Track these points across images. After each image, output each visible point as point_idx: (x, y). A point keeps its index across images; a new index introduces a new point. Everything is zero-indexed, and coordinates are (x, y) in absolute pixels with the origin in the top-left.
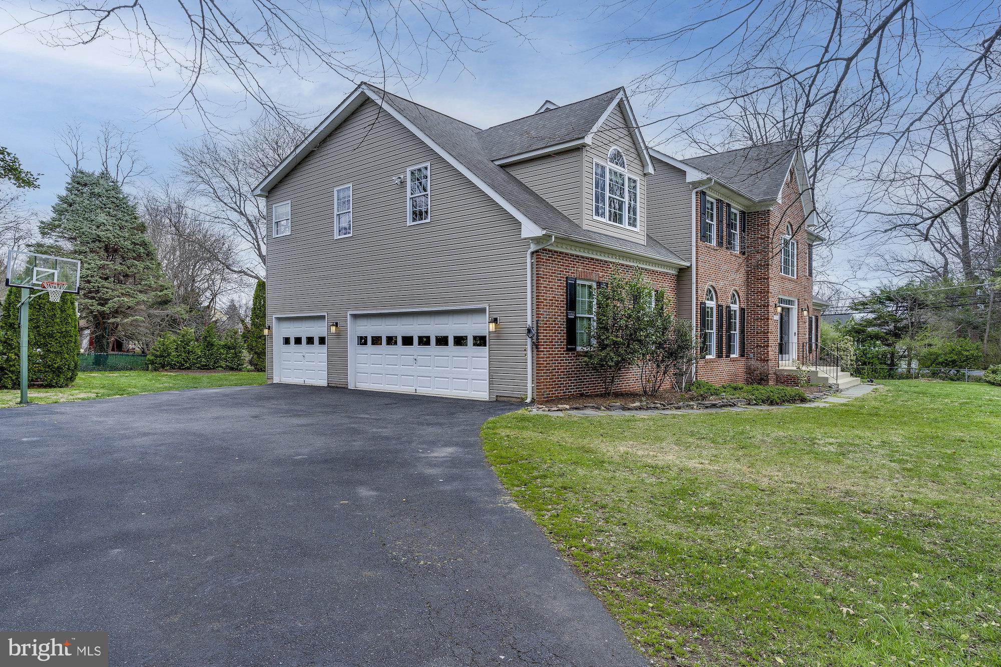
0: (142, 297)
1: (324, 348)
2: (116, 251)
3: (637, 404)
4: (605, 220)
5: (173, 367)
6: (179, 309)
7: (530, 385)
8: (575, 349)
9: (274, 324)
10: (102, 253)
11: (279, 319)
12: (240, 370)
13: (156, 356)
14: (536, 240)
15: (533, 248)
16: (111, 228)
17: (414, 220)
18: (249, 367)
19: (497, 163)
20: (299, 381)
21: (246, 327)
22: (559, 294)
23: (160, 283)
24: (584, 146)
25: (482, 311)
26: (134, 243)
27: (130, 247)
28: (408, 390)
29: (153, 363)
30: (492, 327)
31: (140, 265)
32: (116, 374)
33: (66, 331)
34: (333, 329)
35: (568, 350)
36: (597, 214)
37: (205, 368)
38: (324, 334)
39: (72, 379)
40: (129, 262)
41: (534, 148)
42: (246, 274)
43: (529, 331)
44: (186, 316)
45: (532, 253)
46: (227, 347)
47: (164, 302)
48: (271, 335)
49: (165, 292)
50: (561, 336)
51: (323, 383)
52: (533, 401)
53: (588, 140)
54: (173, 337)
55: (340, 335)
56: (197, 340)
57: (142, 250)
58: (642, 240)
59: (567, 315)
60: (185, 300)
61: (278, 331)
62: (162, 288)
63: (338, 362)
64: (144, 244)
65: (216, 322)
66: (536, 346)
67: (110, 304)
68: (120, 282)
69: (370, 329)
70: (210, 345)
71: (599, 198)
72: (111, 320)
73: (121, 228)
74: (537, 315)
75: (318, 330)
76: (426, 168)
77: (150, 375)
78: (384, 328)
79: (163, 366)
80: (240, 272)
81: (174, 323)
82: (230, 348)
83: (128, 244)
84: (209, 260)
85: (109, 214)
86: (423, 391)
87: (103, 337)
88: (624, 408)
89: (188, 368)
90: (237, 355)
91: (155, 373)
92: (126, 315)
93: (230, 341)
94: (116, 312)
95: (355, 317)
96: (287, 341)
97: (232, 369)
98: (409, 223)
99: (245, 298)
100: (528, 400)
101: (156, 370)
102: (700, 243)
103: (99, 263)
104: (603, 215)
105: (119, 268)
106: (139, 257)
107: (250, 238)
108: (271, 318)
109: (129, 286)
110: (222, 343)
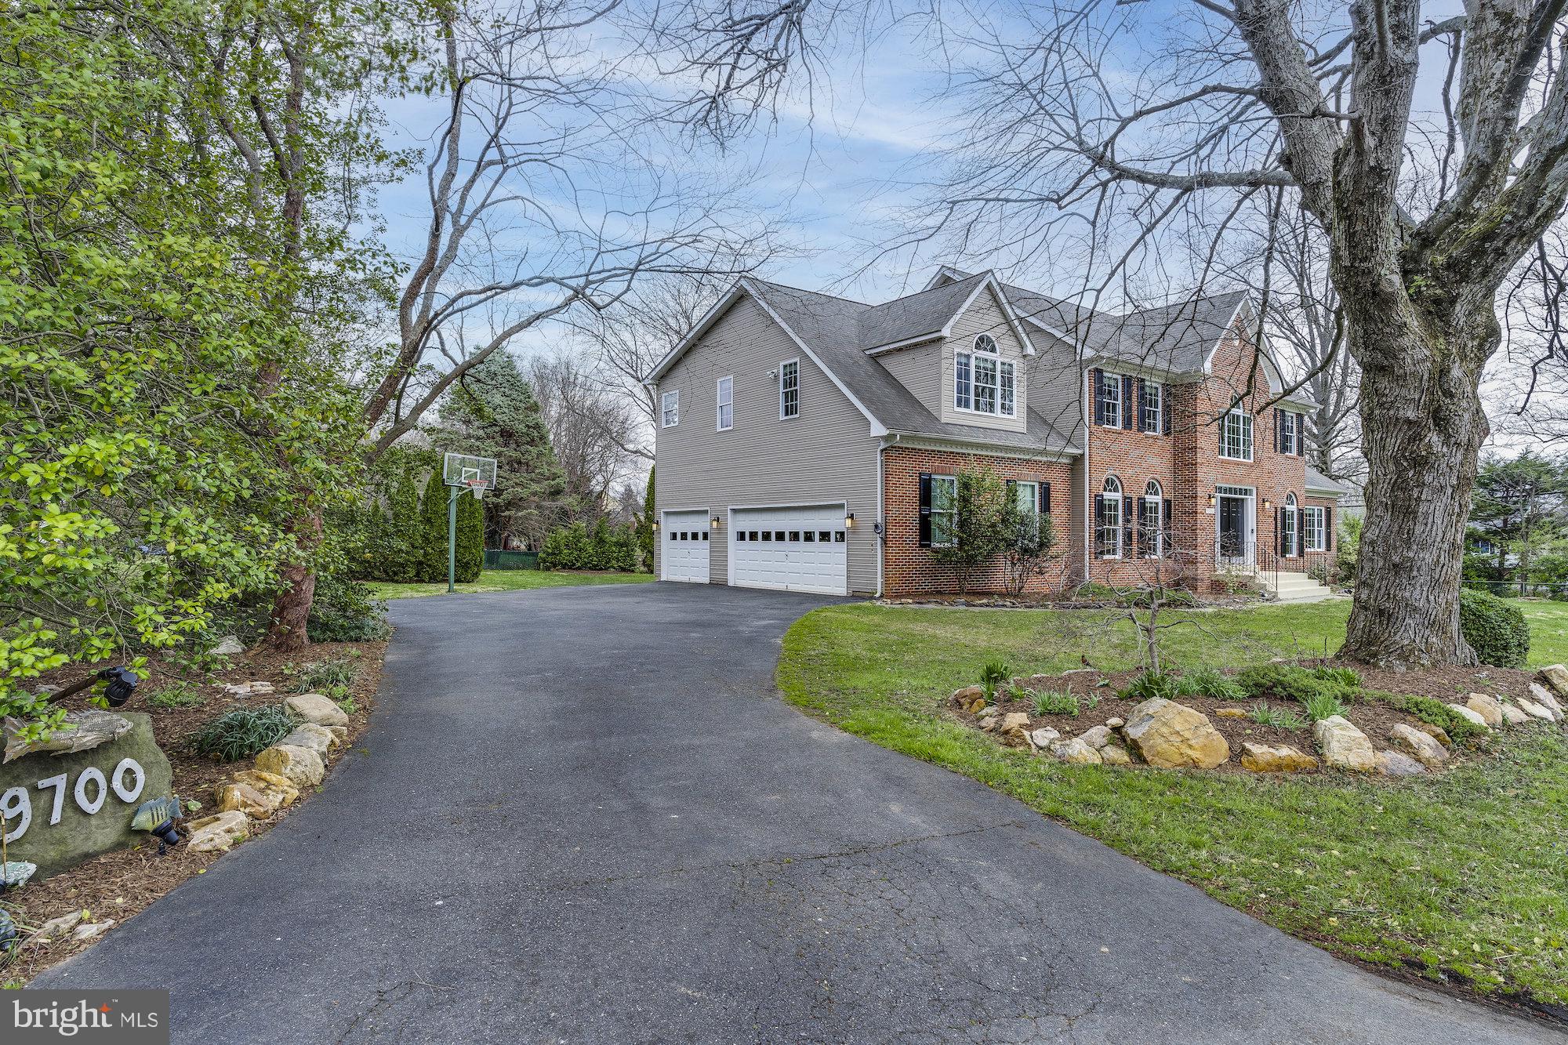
0: (535, 487)
1: (707, 542)
2: (511, 435)
3: (985, 601)
4: (972, 410)
5: (564, 567)
6: (570, 500)
7: (879, 580)
8: (929, 546)
9: (663, 519)
10: (499, 439)
11: (667, 513)
12: (633, 571)
13: (548, 554)
14: (886, 438)
15: (883, 445)
16: (507, 411)
17: (787, 414)
18: (642, 568)
19: (868, 353)
20: (685, 579)
21: (639, 521)
22: (913, 491)
23: (554, 470)
24: (941, 339)
25: (841, 506)
26: (527, 426)
27: (524, 431)
28: (781, 587)
29: (545, 561)
30: (849, 522)
31: (534, 450)
32: (510, 573)
33: (474, 526)
34: (715, 524)
35: (921, 546)
36: (959, 405)
37: (595, 568)
38: (708, 530)
39: (476, 575)
40: (523, 448)
41: (900, 338)
42: (643, 454)
43: (876, 526)
44: (577, 509)
45: (882, 451)
46: (618, 544)
47: (556, 493)
48: (659, 529)
49: (557, 480)
50: (913, 533)
51: (706, 580)
52: (882, 596)
53: (946, 332)
54: (565, 533)
55: (721, 531)
56: (588, 536)
57: (536, 434)
58: (1022, 427)
59: (920, 510)
60: (576, 489)
61: (667, 526)
62: (555, 477)
63: (719, 560)
64: (537, 427)
65: (609, 514)
66: (885, 541)
67: (505, 495)
68: (513, 470)
69: (749, 523)
70: (601, 541)
71: (963, 389)
72: (507, 513)
73: (517, 409)
74: (886, 511)
75: (701, 524)
76: (795, 364)
77: (543, 574)
78: (760, 523)
79: (555, 566)
80: (636, 452)
81: (564, 514)
82: (622, 546)
83: (522, 427)
84: (601, 435)
85: (504, 395)
86: (793, 588)
87: (496, 532)
88: (968, 604)
89: (579, 568)
90: (629, 555)
91: (548, 573)
92: (519, 508)
93: (622, 538)
94: (509, 505)
95: (735, 511)
96: (674, 536)
97: (623, 570)
98: (782, 417)
99: (641, 483)
100: (878, 595)
101: (548, 569)
102: (1094, 428)
103: (494, 449)
104: (967, 406)
105: (514, 454)
106: (532, 442)
107: (647, 409)
108: (660, 513)
109: (522, 476)
110: (614, 539)
